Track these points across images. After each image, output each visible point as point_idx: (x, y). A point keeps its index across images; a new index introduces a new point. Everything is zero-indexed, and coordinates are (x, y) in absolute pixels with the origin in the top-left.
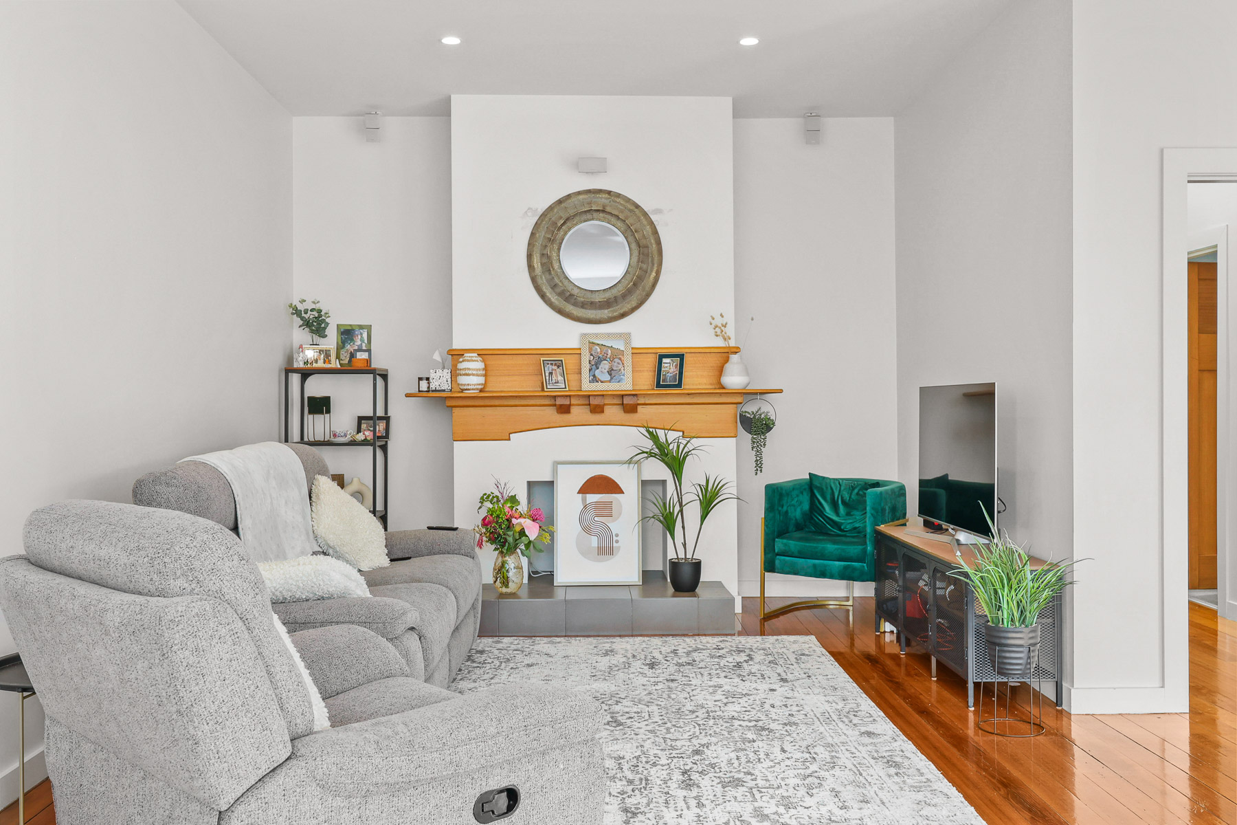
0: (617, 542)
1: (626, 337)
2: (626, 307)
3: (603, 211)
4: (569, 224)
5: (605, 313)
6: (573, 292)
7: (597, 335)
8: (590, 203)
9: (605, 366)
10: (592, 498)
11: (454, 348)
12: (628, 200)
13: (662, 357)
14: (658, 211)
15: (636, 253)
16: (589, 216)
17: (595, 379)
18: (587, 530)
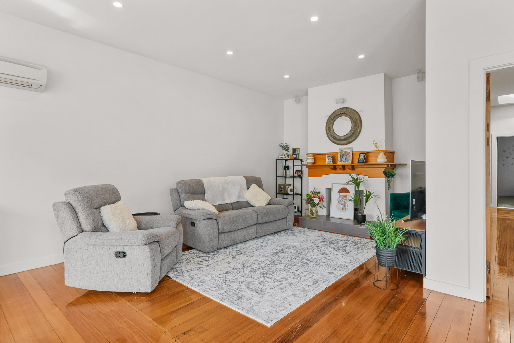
0: (347, 207)
1: (352, 149)
2: (350, 140)
3: (344, 113)
4: (335, 118)
5: (345, 142)
6: (336, 137)
7: (343, 148)
8: (341, 112)
9: (345, 157)
10: (341, 194)
11: (309, 153)
12: (352, 109)
13: (361, 154)
14: (361, 111)
15: (353, 124)
16: (340, 115)
17: (341, 161)
18: (339, 203)
